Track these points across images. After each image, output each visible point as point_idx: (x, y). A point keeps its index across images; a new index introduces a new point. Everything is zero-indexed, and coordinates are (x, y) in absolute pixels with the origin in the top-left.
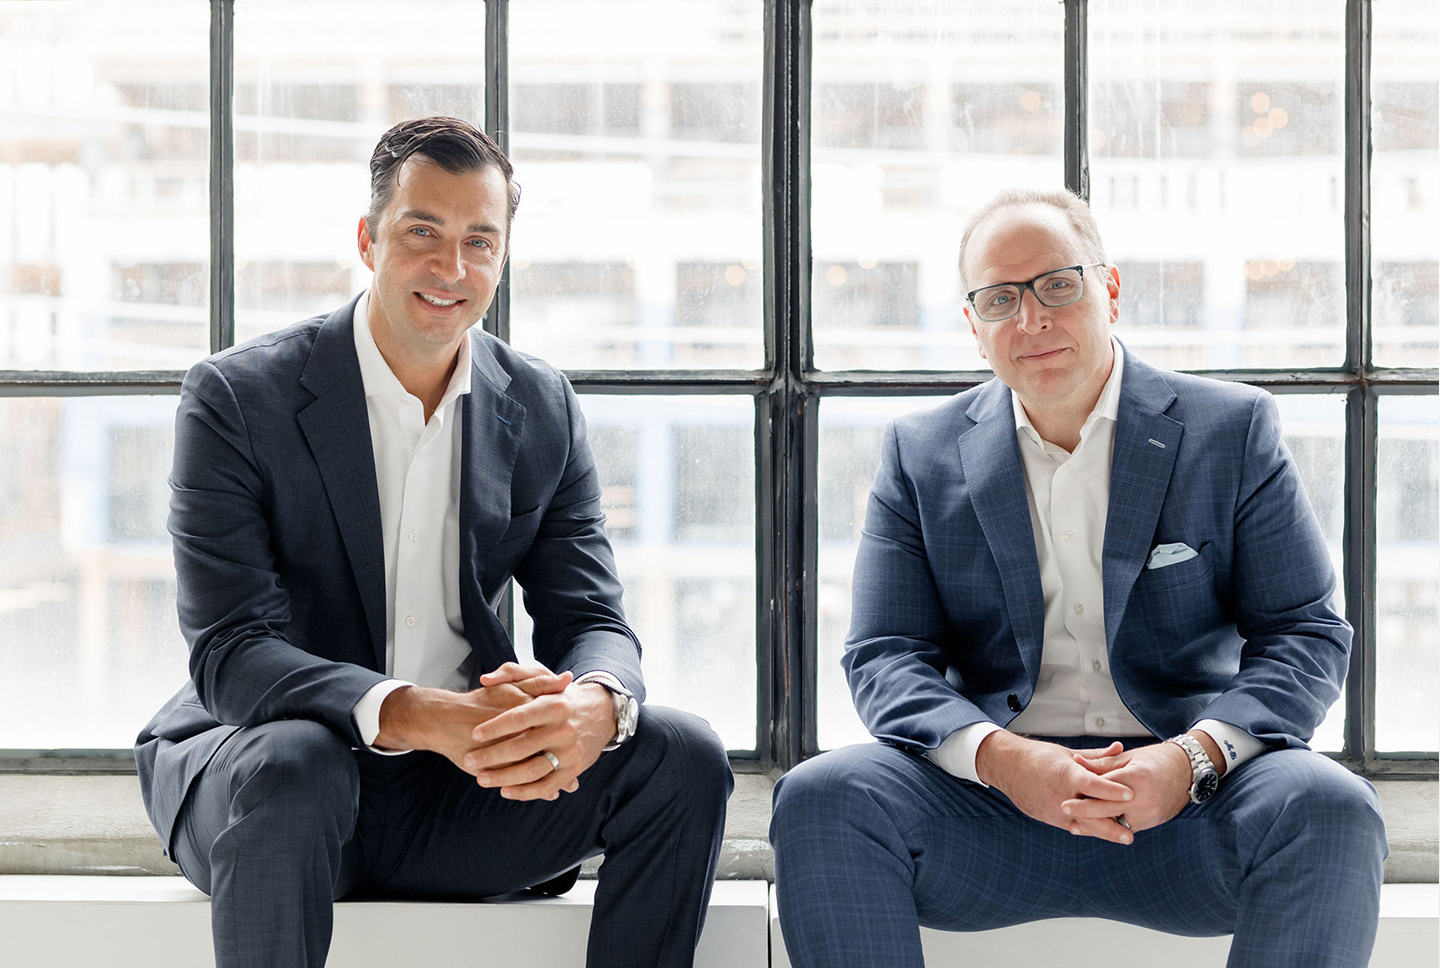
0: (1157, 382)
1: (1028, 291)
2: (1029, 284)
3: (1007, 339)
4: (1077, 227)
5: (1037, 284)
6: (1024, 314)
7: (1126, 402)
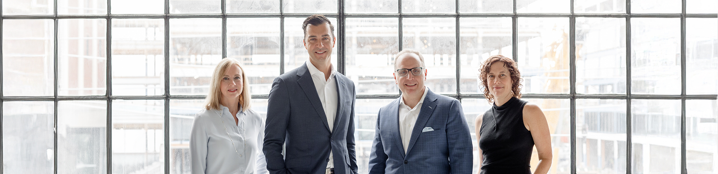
0: (434, 95)
1: (410, 71)
2: (411, 70)
3: (403, 81)
4: (421, 59)
5: (412, 70)
6: (409, 76)
7: (427, 99)
